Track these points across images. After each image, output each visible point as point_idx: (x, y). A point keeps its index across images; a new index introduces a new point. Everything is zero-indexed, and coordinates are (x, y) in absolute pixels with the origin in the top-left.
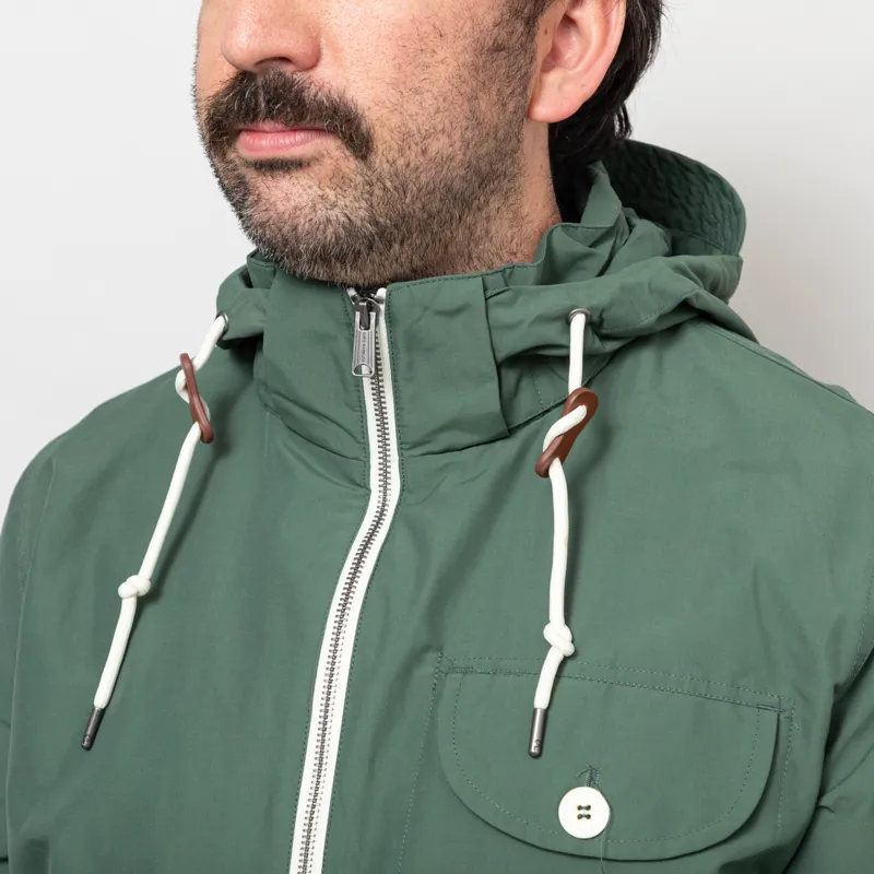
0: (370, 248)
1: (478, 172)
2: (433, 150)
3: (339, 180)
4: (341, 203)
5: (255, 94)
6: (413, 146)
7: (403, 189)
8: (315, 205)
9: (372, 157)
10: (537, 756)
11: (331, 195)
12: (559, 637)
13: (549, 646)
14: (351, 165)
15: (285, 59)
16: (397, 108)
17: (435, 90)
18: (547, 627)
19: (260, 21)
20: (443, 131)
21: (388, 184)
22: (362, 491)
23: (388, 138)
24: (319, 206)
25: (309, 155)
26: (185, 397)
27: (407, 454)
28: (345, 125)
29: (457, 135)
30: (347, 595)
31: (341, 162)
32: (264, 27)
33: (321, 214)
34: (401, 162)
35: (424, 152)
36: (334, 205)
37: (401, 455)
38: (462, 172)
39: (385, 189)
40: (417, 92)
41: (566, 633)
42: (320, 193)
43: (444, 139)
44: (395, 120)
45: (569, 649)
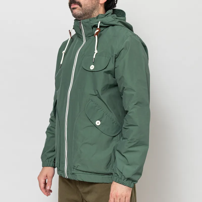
0: (83, 16)
1: (93, 8)
3: (79, 10)
7: (85, 10)
8: (77, 12)
9: (82, 7)
10: (93, 62)
11: (79, 11)
12: (96, 51)
14: (80, 8)
22: (83, 42)
23: (83, 5)
25: (77, 7)
29: (90, 4)
34: (85, 7)
35: (87, 6)
36: (79, 12)
37: (85, 37)
38: (91, 8)
43: (89, 5)
44: (84, 3)
45: (97, 52)
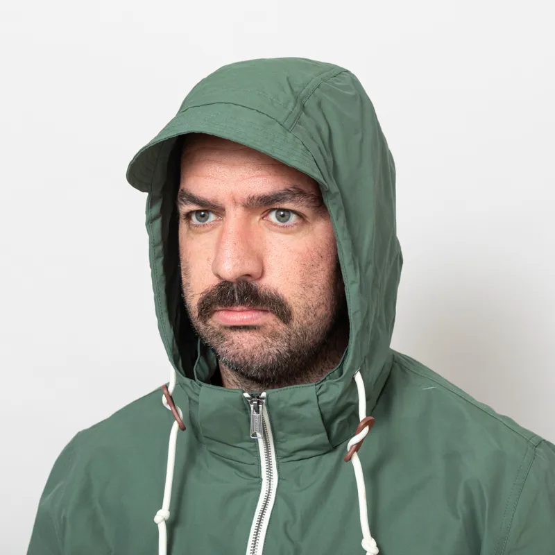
2: (319, 314)
3: (274, 334)
4: (275, 344)
5: (233, 292)
6: (311, 314)
7: (305, 334)
8: (262, 346)
9: (291, 322)
11: (270, 340)
12: (370, 546)
13: (366, 552)
14: (281, 327)
15: (248, 275)
16: (302, 296)
17: (319, 284)
18: (363, 541)
19: (238, 257)
20: (323, 304)
21: (299, 334)
22: (257, 480)
23: (299, 312)
24: (264, 346)
25: (260, 324)
26: (168, 407)
27: (280, 461)
28: (279, 308)
30: (258, 529)
31: (275, 327)
32: (241, 260)
33: (266, 350)
34: (305, 322)
35: (315, 315)
36: (272, 346)
37: (277, 462)
39: (297, 336)
40: (311, 287)
41: (373, 543)
42: (265, 340)
44: (302, 302)
45: (376, 551)
